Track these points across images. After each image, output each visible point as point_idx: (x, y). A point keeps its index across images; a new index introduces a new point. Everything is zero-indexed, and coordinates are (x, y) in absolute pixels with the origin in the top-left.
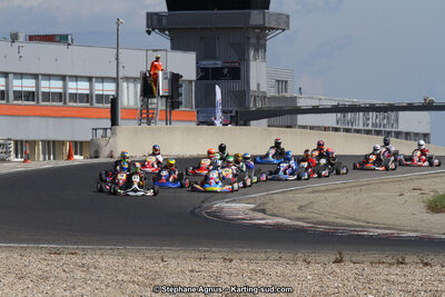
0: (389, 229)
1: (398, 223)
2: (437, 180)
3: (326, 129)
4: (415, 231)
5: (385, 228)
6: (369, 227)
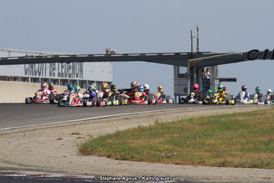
0: (38, 170)
1: (48, 165)
2: (98, 125)
3: (15, 79)
4: (61, 172)
5: (34, 170)
6: (21, 169)
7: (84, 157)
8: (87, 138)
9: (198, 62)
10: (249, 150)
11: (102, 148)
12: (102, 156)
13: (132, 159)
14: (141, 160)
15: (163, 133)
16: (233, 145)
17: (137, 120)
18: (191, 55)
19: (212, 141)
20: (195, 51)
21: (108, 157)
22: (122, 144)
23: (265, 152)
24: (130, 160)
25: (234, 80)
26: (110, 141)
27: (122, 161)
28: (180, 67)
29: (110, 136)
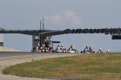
7: (5, 75)
8: (4, 67)
9: (43, 34)
10: (79, 73)
11: (13, 72)
12: (14, 75)
13: (27, 76)
14: (32, 77)
15: (38, 65)
16: (71, 70)
17: (23, 59)
18: (40, 31)
19: (61, 69)
20: (42, 29)
21: (16, 75)
22: (22, 70)
23: (87, 74)
24: (27, 77)
25: (59, 42)
26: (15, 68)
27: (23, 77)
28: (35, 36)
29: (14, 66)
